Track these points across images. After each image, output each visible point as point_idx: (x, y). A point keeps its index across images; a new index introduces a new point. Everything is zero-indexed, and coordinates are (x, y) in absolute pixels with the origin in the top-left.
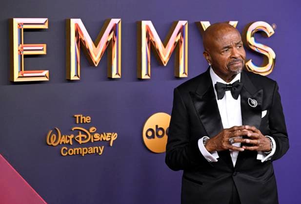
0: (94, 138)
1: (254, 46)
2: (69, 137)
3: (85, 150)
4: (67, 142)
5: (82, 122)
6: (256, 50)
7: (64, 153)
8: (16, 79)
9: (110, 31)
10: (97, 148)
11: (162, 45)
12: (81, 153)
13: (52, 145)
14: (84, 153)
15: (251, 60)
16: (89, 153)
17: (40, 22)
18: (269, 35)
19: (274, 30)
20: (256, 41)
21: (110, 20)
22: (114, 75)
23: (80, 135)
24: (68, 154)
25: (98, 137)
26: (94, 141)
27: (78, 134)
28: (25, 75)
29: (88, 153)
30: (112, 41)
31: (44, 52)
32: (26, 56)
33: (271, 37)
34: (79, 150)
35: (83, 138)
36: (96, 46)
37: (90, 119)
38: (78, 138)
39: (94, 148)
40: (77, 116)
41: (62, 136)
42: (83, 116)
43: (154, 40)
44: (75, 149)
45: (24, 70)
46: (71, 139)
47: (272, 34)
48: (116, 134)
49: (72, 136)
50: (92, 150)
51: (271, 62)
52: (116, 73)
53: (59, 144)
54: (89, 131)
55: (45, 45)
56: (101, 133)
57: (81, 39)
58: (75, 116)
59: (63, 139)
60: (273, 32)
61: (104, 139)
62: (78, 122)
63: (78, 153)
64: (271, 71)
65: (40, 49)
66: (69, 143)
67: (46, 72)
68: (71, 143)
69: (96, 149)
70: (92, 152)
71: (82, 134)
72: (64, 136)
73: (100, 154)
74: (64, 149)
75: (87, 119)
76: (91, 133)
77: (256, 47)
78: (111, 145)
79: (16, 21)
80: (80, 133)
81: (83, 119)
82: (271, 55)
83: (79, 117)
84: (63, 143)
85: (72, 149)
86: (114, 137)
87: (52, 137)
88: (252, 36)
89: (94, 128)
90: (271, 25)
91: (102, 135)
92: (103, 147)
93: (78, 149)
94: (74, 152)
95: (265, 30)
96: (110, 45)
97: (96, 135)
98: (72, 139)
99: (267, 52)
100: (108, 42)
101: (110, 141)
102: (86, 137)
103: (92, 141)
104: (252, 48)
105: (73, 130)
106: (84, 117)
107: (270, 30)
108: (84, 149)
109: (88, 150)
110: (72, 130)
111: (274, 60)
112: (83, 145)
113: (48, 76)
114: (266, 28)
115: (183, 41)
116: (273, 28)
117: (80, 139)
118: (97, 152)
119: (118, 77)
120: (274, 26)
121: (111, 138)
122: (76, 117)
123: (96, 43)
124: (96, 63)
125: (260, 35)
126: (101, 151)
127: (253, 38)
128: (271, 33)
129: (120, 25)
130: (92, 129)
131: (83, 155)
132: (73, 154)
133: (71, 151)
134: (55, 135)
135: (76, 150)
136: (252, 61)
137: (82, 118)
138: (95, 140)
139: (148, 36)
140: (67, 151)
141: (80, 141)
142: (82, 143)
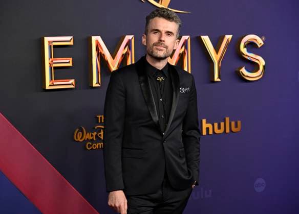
1: (247, 56)
4: (91, 138)
6: (248, 58)
7: (89, 147)
8: (47, 87)
9: (125, 45)
13: (78, 141)
18: (259, 46)
20: (248, 51)
24: (92, 148)
27: (100, 132)
28: (55, 83)
30: (127, 54)
31: (70, 65)
32: (55, 68)
33: (261, 47)
36: (114, 59)
38: (100, 135)
40: (99, 117)
41: (86, 133)
44: (98, 144)
45: (54, 79)
47: (261, 45)
49: (95, 133)
51: (261, 68)
53: (85, 140)
55: (71, 58)
57: (101, 52)
58: (98, 116)
59: (88, 136)
60: (263, 43)
62: (100, 122)
63: (100, 147)
64: (261, 76)
65: (67, 62)
66: (93, 139)
67: (72, 81)
68: (95, 139)
72: (88, 134)
74: (89, 144)
77: (249, 56)
82: (262, 62)
83: (101, 118)
84: (88, 139)
85: (95, 144)
87: (79, 134)
88: (245, 47)
94: (97, 146)
95: (255, 42)
99: (258, 60)
100: (123, 54)
104: (245, 57)
105: (96, 128)
107: (260, 42)
111: (264, 67)
113: (74, 84)
114: (256, 40)
115: (186, 52)
120: (263, 39)
122: (98, 118)
123: (113, 56)
127: (245, 49)
128: (261, 44)
129: (133, 40)
132: (96, 149)
133: (94, 146)
134: (81, 133)
135: (99, 145)
140: (91, 146)
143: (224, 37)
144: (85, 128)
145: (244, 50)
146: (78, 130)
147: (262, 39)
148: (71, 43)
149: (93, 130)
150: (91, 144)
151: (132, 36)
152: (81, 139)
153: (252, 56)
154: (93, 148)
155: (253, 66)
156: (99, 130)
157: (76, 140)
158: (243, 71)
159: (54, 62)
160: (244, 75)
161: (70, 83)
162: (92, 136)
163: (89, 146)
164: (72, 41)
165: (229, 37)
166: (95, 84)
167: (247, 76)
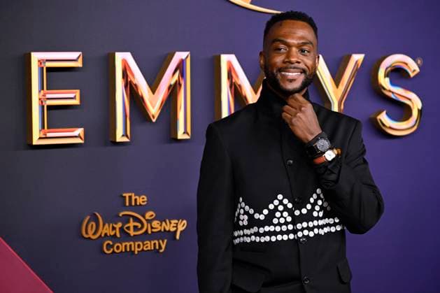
0: (152, 228)
1: (390, 91)
2: (115, 226)
3: (139, 246)
4: (112, 233)
5: (133, 204)
6: (392, 96)
7: (108, 250)
8: (36, 141)
10: (157, 242)
11: (252, 90)
12: (133, 249)
13: (89, 238)
14: (137, 249)
15: (385, 112)
16: (145, 249)
17: (71, 58)
18: (412, 75)
19: (419, 67)
20: (392, 83)
21: (175, 53)
22: (181, 135)
23: (132, 224)
24: (114, 252)
25: (158, 226)
26: (152, 232)
27: (128, 222)
28: (49, 135)
29: (143, 250)
31: (76, 102)
32: (50, 108)
33: (414, 77)
34: (130, 246)
35: (136, 228)
36: (154, 92)
37: (146, 199)
38: (128, 228)
39: (153, 242)
40: (127, 195)
41: (104, 225)
42: (135, 196)
43: (239, 82)
44: (124, 244)
45: (48, 128)
46: (118, 230)
47: (415, 73)
48: (185, 222)
49: (119, 225)
50: (149, 245)
51: (415, 113)
52: (183, 131)
53: (101, 236)
54: (144, 217)
55: (78, 91)
56: (162, 220)
58: (124, 195)
59: (106, 230)
60: (418, 70)
61: (167, 229)
62: (127, 204)
63: (128, 250)
65: (71, 97)
66: (115, 235)
67: (80, 131)
68: (118, 235)
69: (155, 244)
70: (149, 248)
71: (134, 221)
72: (107, 225)
73: (161, 251)
74: (108, 244)
75: (142, 200)
76: (147, 220)
77: (393, 93)
78: (178, 237)
79: (36, 57)
80: (131, 220)
81: (136, 200)
82: (416, 103)
83: (130, 197)
84: (106, 234)
85: (119, 245)
86: (182, 226)
88: (387, 75)
89: (151, 213)
90: (414, 59)
91: (164, 224)
92: (166, 241)
93: (128, 244)
94: (122, 248)
95: (405, 67)
96: (173, 91)
97: (155, 224)
98: (120, 228)
99: (410, 100)
100: (171, 86)
101: (176, 232)
102: (139, 225)
103: (150, 232)
104: (387, 93)
105: (121, 215)
106: (137, 197)
107: (413, 67)
108: (137, 243)
109: (144, 245)
110: (119, 216)
111: (420, 112)
112: (135, 238)
114: (406, 64)
116: (418, 65)
117: (132, 228)
118: (157, 247)
119: (186, 137)
120: (419, 62)
121: (177, 227)
122: (125, 197)
123: (153, 87)
124: (154, 117)
125: (398, 74)
126: (163, 246)
127: (387, 80)
128: (414, 71)
130: (149, 215)
131: (136, 253)
132: (122, 251)
133: (118, 248)
135: (126, 246)
136: (387, 113)
137: (133, 198)
138: (154, 230)
139: (230, 76)
140: (112, 246)
141: (132, 233)
142: (134, 235)
143: (349, 57)
144: (101, 216)
145: (384, 81)
146: (88, 218)
147: (416, 62)
148: (79, 64)
149: (116, 219)
150: (111, 243)
151: (187, 53)
152: (95, 234)
153: (398, 92)
154: (116, 251)
155: (402, 111)
156: (126, 219)
157: (86, 236)
158: (384, 118)
159: (48, 96)
160: (384, 125)
161: (76, 135)
162: (114, 228)
163: (109, 246)
164: (80, 60)
165: (358, 58)
166: (120, 137)
167: (390, 128)
